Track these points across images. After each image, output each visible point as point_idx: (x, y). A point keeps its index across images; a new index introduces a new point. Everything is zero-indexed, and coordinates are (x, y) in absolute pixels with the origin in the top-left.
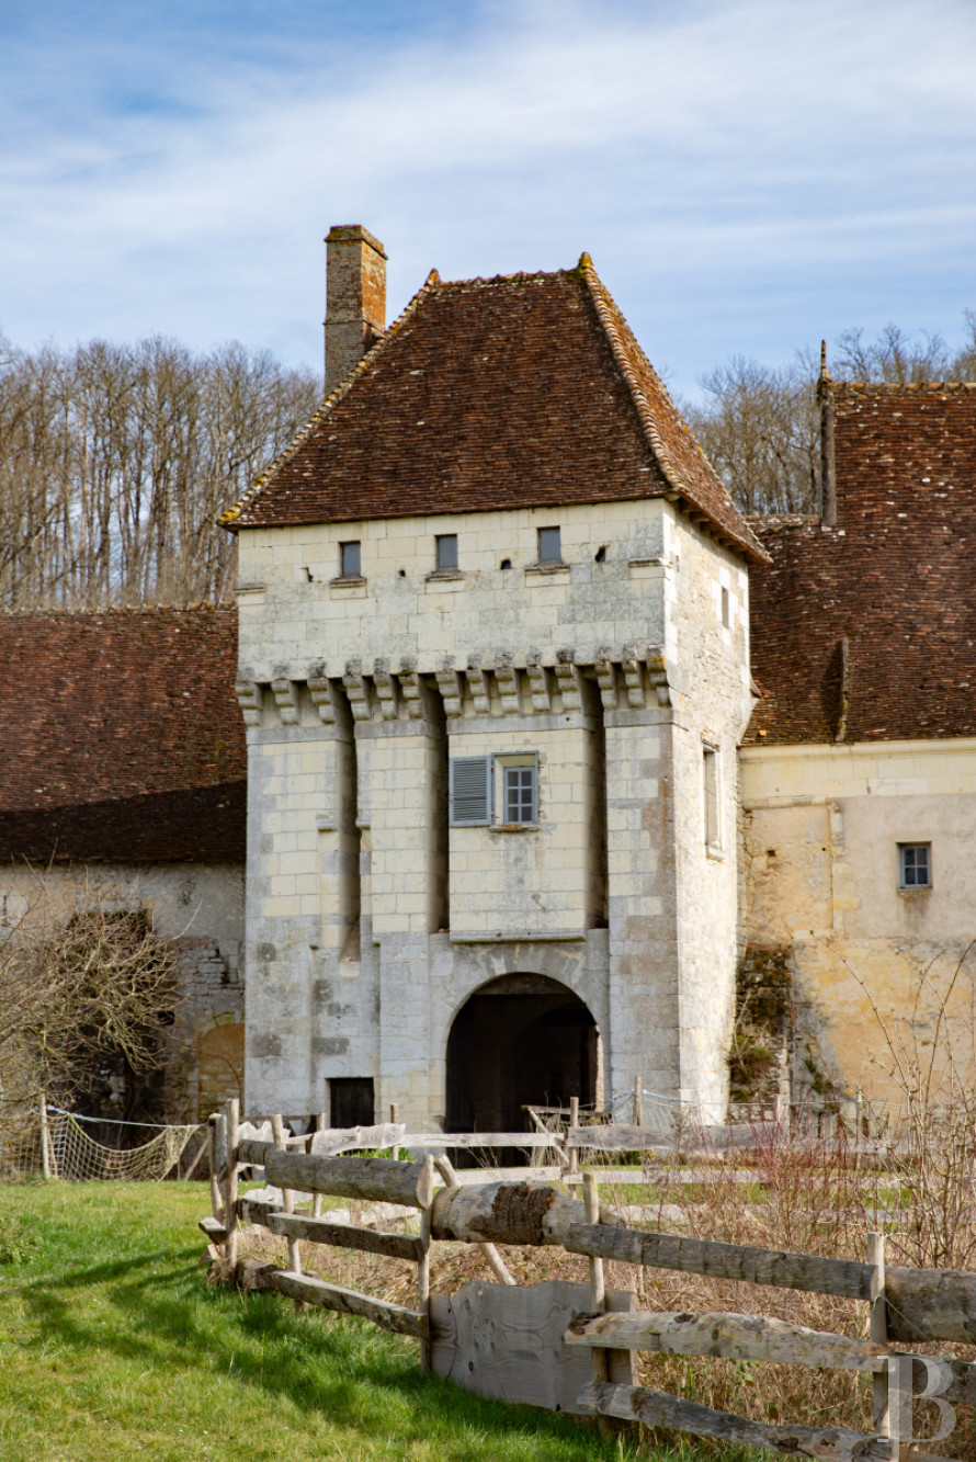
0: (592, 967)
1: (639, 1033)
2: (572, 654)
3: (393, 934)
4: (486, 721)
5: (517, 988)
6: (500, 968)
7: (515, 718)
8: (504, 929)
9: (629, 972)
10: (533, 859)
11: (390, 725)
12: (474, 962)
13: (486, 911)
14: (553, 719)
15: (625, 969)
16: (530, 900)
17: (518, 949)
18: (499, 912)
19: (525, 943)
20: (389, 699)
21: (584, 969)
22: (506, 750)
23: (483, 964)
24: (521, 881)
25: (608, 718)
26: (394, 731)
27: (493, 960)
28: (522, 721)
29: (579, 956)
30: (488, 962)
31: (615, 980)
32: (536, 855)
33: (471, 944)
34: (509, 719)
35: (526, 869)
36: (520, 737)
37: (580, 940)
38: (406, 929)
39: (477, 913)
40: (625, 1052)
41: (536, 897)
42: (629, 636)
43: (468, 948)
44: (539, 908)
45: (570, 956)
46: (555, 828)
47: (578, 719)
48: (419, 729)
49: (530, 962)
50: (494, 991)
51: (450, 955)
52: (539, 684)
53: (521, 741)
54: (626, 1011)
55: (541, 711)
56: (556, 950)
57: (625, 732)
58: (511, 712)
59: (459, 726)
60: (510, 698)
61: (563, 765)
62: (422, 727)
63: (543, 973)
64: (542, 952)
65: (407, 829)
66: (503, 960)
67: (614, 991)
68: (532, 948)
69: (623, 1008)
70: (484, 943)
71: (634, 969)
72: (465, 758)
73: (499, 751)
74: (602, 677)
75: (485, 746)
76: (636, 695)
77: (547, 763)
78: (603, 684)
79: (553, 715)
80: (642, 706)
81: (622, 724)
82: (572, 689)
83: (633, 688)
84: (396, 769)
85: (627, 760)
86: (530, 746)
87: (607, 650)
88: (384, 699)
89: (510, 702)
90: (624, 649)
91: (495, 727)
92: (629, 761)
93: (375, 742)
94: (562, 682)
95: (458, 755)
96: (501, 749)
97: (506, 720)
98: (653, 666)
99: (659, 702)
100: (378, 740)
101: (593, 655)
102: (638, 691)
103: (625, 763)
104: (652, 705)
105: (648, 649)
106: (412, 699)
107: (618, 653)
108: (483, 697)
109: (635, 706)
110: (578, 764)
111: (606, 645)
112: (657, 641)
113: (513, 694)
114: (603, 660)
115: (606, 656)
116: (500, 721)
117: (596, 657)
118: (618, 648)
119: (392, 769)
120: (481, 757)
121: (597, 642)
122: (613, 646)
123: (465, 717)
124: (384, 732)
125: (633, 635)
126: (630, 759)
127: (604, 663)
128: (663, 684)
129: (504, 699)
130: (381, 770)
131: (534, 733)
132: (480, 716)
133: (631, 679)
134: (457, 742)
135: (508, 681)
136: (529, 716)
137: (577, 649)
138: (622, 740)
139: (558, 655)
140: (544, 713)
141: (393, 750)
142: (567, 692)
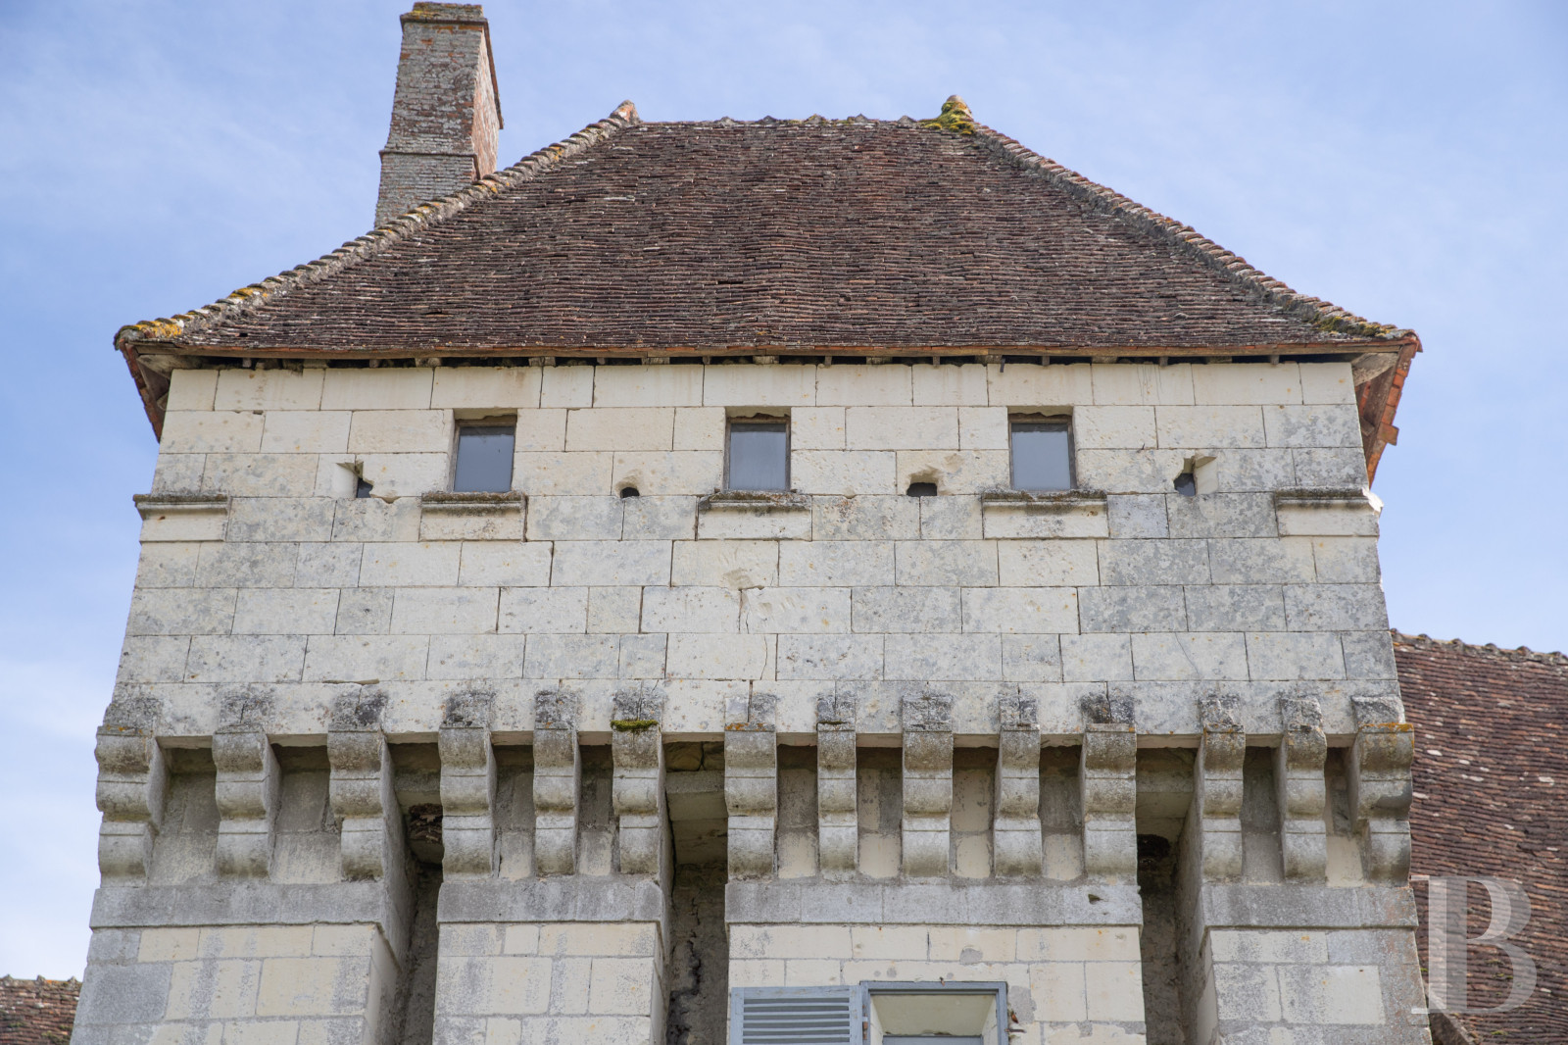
2: (1128, 706)
4: (845, 891)
7: (933, 889)
11: (553, 889)
14: (1049, 896)
20: (563, 809)
22: (907, 974)
25: (1212, 901)
26: (561, 907)
28: (956, 897)
34: (915, 889)
36: (950, 943)
42: (1292, 673)
47: (1123, 899)
48: (639, 902)
52: (1019, 783)
53: (954, 953)
55: (1014, 870)
57: (1269, 945)
58: (926, 868)
59: (763, 900)
60: (929, 824)
61: (1086, 1028)
62: (650, 900)
72: (780, 990)
73: (884, 977)
74: (1217, 775)
75: (842, 961)
76: (1307, 839)
77: (1031, 1020)
78: (1218, 795)
79: (1049, 884)
80: (1316, 874)
81: (1254, 922)
82: (1117, 808)
83: (1300, 813)
84: (558, 1015)
85: (1283, 1022)
86: (980, 967)
87: (1229, 701)
88: (545, 808)
89: (926, 837)
90: (1281, 703)
91: (872, 910)
92: (1290, 1027)
93: (501, 935)
94: (1095, 782)
95: (756, 982)
96: (892, 972)
97: (904, 890)
98: (1383, 744)
99: (1371, 866)
100: (509, 929)
101: (1187, 712)
102: (1318, 825)
103: (1275, 1031)
104: (1345, 876)
105: (1354, 704)
106: (631, 810)
107: (1263, 712)
108: (848, 817)
109: (1294, 874)
110: (1129, 1027)
111: (1225, 691)
112: (1375, 689)
113: (939, 814)
114: (1227, 721)
115: (1231, 714)
116: (888, 891)
117: (1201, 716)
118: (1261, 699)
119: (546, 1014)
120: (830, 989)
121: (1198, 681)
122: (1247, 694)
123: (784, 874)
124: (529, 907)
125: (1302, 668)
126: (1290, 1020)
127: (1235, 731)
128: (1394, 809)
129: (906, 825)
130: (510, 1017)
131: (989, 931)
132: (828, 875)
133: (1305, 785)
134: (755, 946)
135: (936, 769)
136: (976, 883)
137: (1139, 695)
138: (1257, 965)
139: (1085, 707)
140: (1018, 878)
141: (554, 958)
142: (1097, 813)
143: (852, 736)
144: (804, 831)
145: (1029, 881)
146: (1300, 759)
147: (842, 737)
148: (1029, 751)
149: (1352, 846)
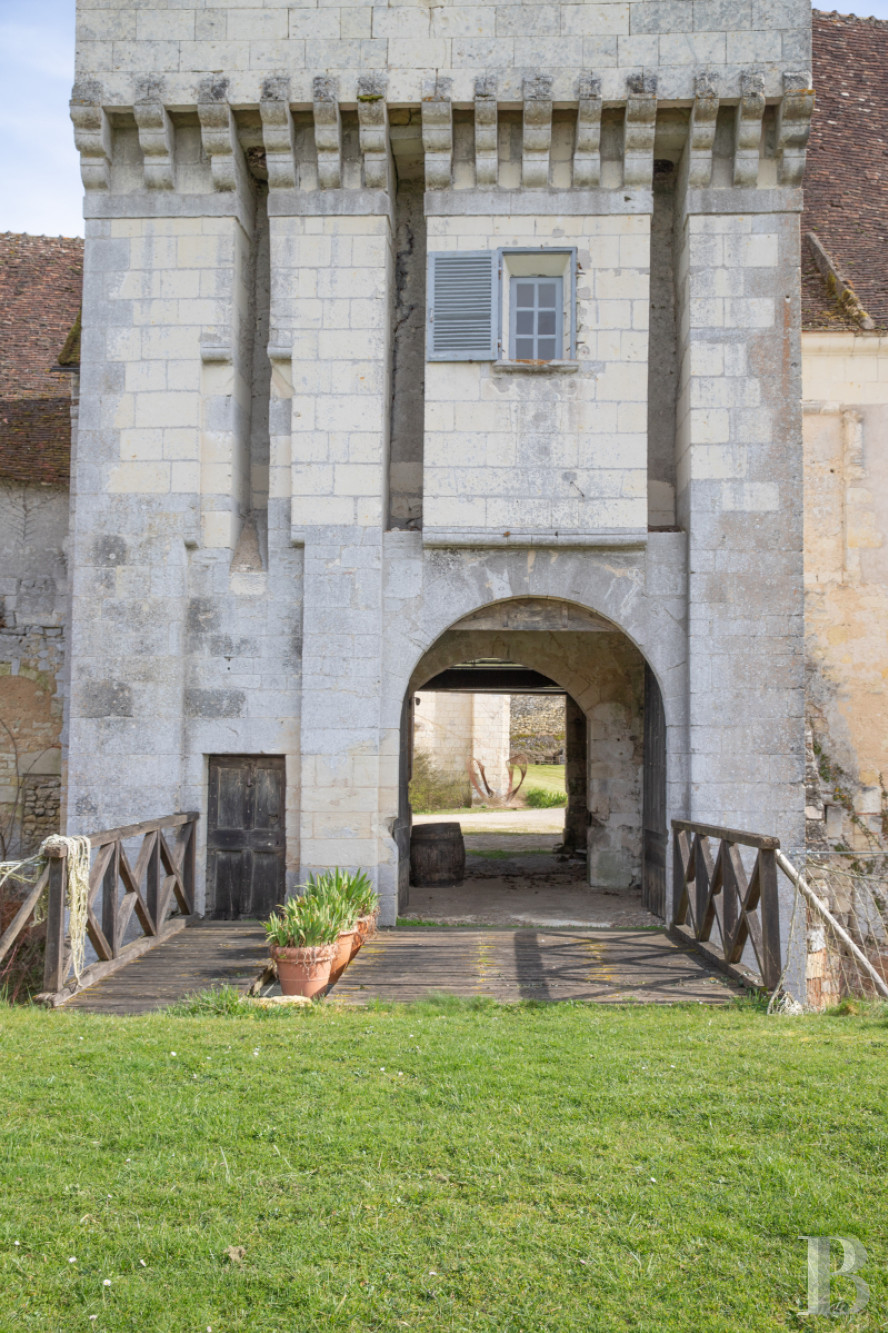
0: (655, 591)
1: (737, 696)
2: (654, 82)
3: (328, 526)
4: (490, 196)
5: (522, 621)
6: (501, 588)
7: (538, 195)
8: (515, 525)
9: (722, 599)
10: (566, 418)
11: (329, 196)
12: (459, 577)
13: (485, 497)
14: (603, 198)
15: (717, 595)
16: (560, 480)
17: (531, 558)
18: (508, 498)
19: (542, 548)
20: (333, 150)
21: (642, 594)
22: (525, 243)
23: (472, 581)
24: (544, 450)
25: (692, 198)
26: (335, 207)
27: (489, 574)
28: (551, 199)
29: (633, 573)
30: (482, 579)
31: (699, 611)
32: (570, 410)
33: (454, 549)
34: (528, 195)
35: (553, 431)
36: (547, 225)
37: (640, 546)
38: (348, 520)
39: (470, 498)
40: (714, 726)
41: (569, 477)
42: (751, 58)
43: (449, 556)
44: (576, 494)
45: (618, 572)
46: (603, 369)
47: (643, 199)
48: (377, 204)
49: (551, 580)
50: (484, 625)
51: (418, 565)
52: (589, 131)
53: (549, 231)
54: (716, 659)
55: (584, 183)
56: (595, 563)
57: (721, 223)
58: (535, 182)
59: (445, 202)
60: (537, 156)
61: (618, 272)
62: (383, 203)
63: (573, 598)
64: (571, 564)
65: (355, 361)
66: (506, 576)
67: (697, 628)
68: (554, 558)
69: (712, 655)
70: (475, 548)
71: (731, 595)
72: (455, 253)
73: (511, 245)
74: (701, 124)
75: (488, 236)
76: (748, 162)
77: (589, 267)
78: (701, 136)
79: (604, 191)
80: (752, 182)
81: (714, 210)
82: (642, 145)
83: (746, 146)
84: (336, 267)
85: (724, 266)
86: (563, 239)
87: (713, 77)
88: (323, 149)
89: (536, 164)
90: (743, 78)
91: (505, 208)
92: (727, 269)
93: (303, 223)
94: (633, 130)
95: (442, 248)
96: (515, 242)
97: (522, 196)
98: (797, 103)
99: (782, 177)
100: (307, 220)
101: (688, 85)
102: (754, 153)
103: (719, 271)
104: (767, 183)
105: (784, 78)
106: (371, 150)
107: (731, 84)
108: (492, 153)
109: (739, 182)
110: (641, 270)
111: (711, 71)
112: (797, 67)
113: (543, 150)
114: (710, 91)
115: (713, 86)
116: (514, 196)
117: (695, 88)
118: (731, 76)
119: (329, 267)
120: (482, 252)
121: (696, 65)
122: (723, 72)
123: (457, 187)
124: (317, 207)
125: (757, 55)
126: (727, 265)
127: (713, 96)
128: (797, 143)
129: (525, 158)
130: (311, 268)
131: (569, 219)
132: (481, 187)
133: (750, 129)
134: (441, 228)
135: (542, 123)
136: (563, 191)
137: (661, 75)
138: (713, 235)
139: (629, 83)
140: (587, 188)
141: (333, 236)
142: (632, 148)
143: (494, 104)
144: (467, 161)
145: (592, 189)
146: (749, 114)
147: (489, 104)
148: (595, 112)
149: (772, 165)
